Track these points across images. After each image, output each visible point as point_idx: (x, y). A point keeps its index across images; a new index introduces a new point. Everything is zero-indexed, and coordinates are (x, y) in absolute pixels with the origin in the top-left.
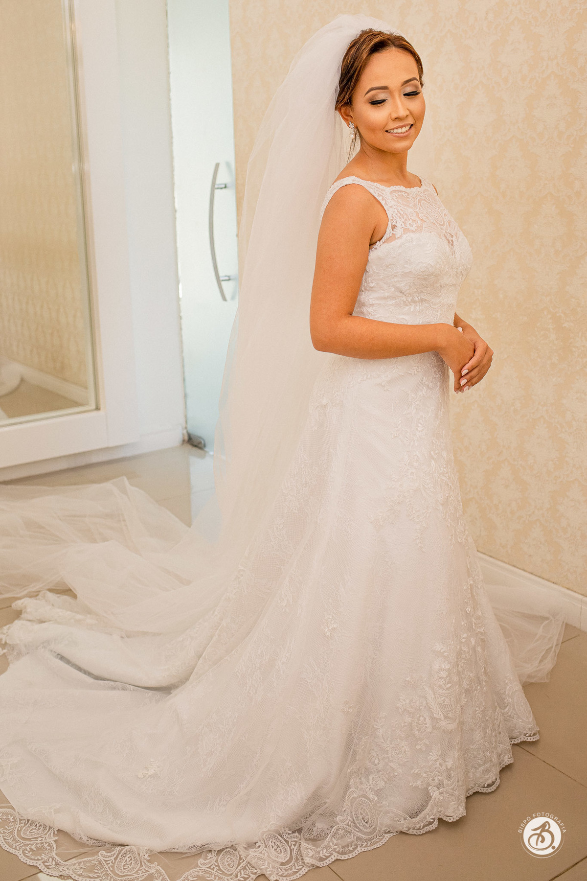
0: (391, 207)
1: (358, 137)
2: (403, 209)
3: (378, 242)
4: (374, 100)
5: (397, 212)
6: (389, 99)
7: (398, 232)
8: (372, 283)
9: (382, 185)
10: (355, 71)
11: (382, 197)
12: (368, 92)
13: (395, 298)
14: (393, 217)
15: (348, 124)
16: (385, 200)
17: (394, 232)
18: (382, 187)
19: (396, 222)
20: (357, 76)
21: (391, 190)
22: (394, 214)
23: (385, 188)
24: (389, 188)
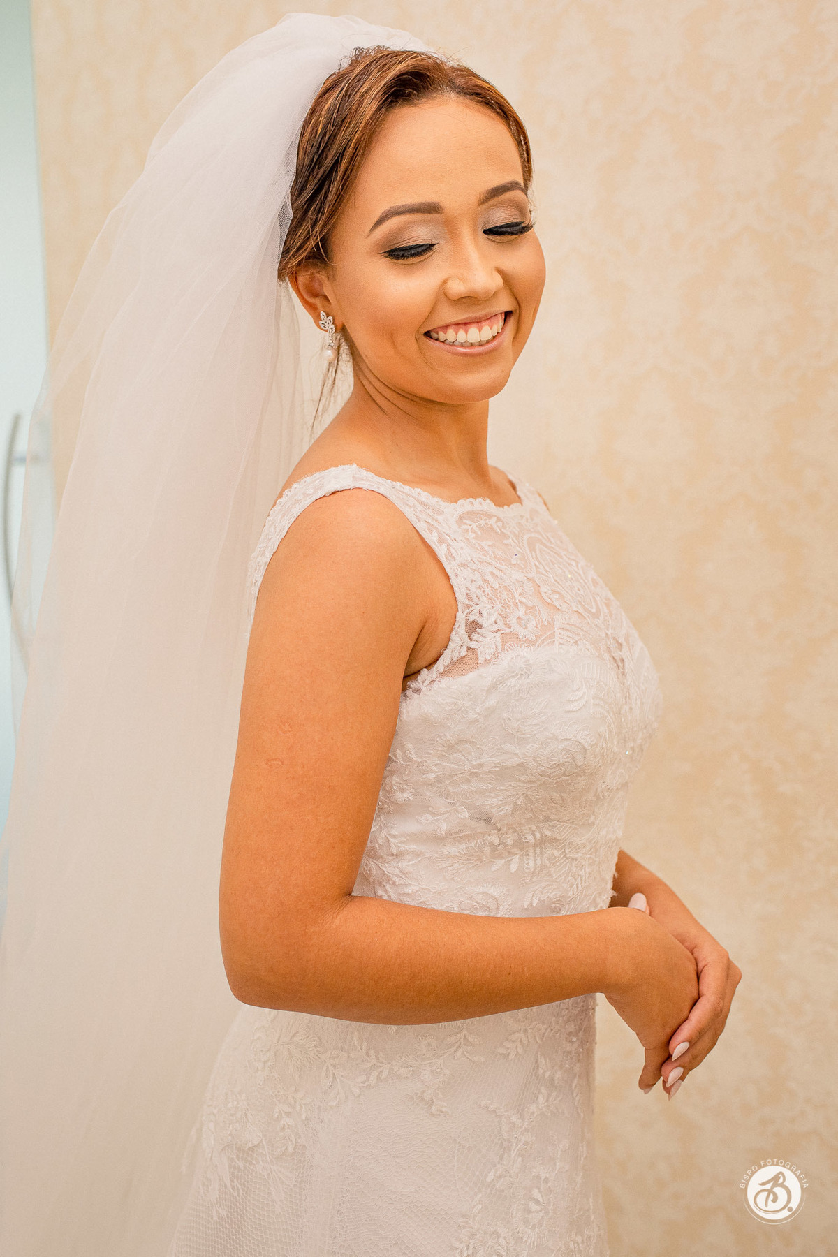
0: (465, 565)
1: (345, 357)
2: (495, 572)
3: (425, 671)
4: (399, 246)
5: (481, 583)
6: (442, 242)
7: (487, 643)
8: (402, 791)
9: (433, 495)
10: (341, 156)
11: (438, 532)
12: (380, 222)
13: (468, 838)
14: (469, 597)
15: (317, 319)
16: (448, 544)
17: (473, 645)
18: (434, 501)
19: (481, 614)
20: (346, 170)
21: (460, 511)
22: (473, 589)
23: (443, 505)
24: (453, 505)
